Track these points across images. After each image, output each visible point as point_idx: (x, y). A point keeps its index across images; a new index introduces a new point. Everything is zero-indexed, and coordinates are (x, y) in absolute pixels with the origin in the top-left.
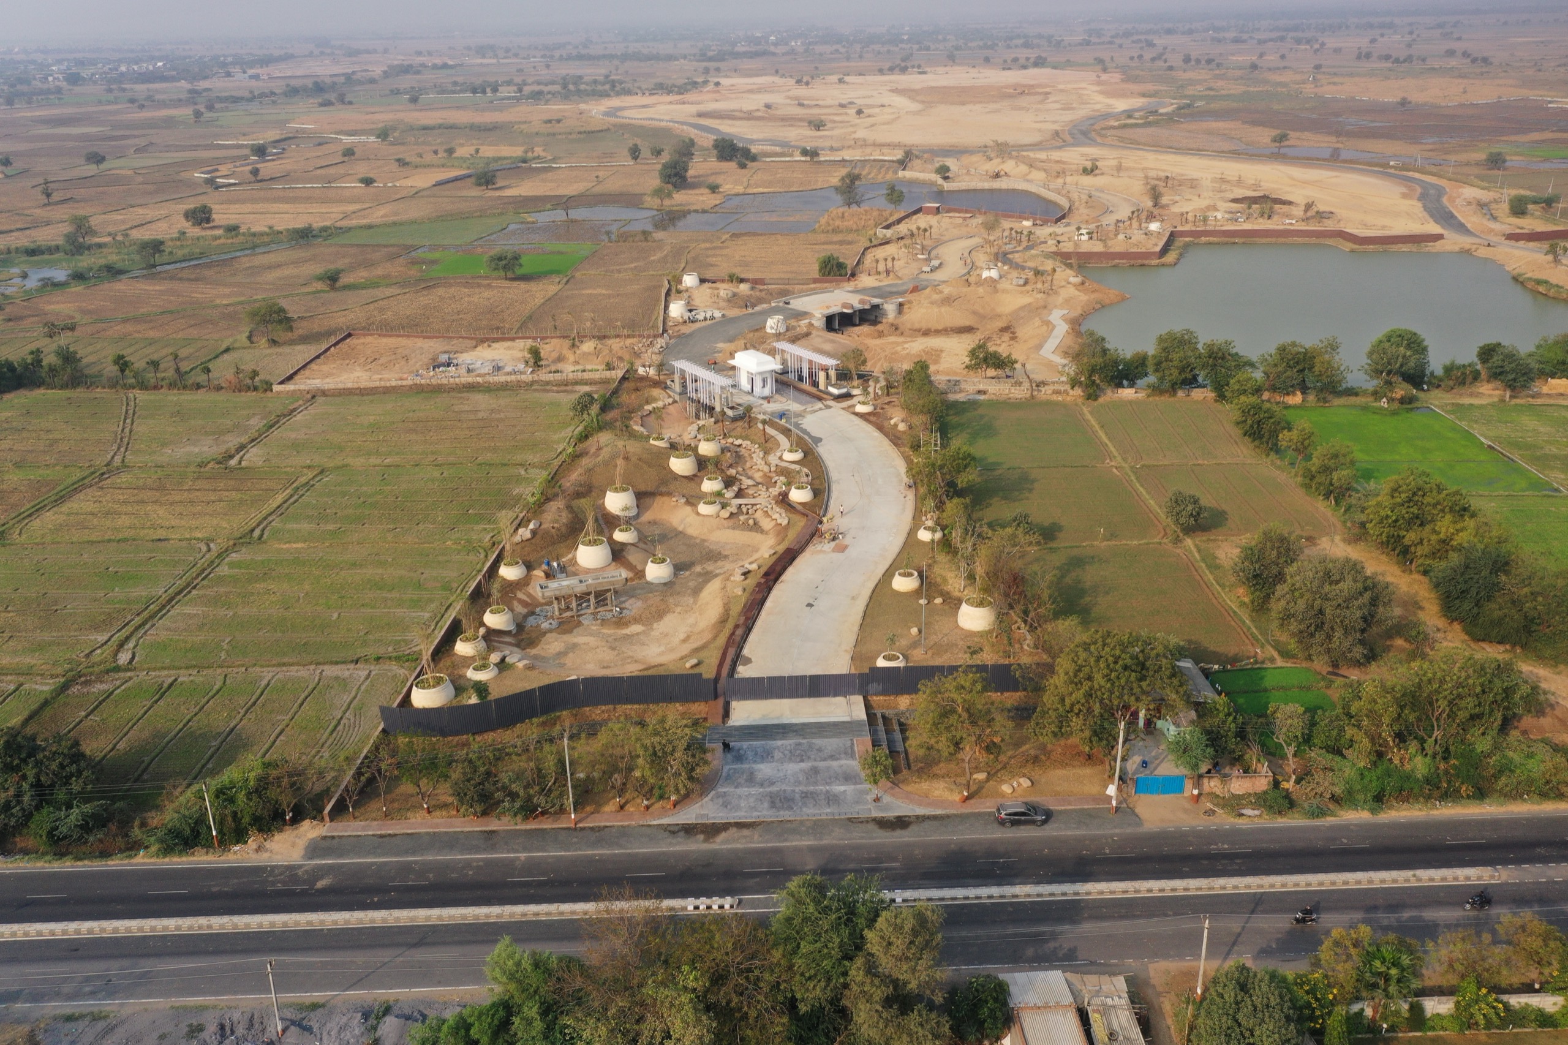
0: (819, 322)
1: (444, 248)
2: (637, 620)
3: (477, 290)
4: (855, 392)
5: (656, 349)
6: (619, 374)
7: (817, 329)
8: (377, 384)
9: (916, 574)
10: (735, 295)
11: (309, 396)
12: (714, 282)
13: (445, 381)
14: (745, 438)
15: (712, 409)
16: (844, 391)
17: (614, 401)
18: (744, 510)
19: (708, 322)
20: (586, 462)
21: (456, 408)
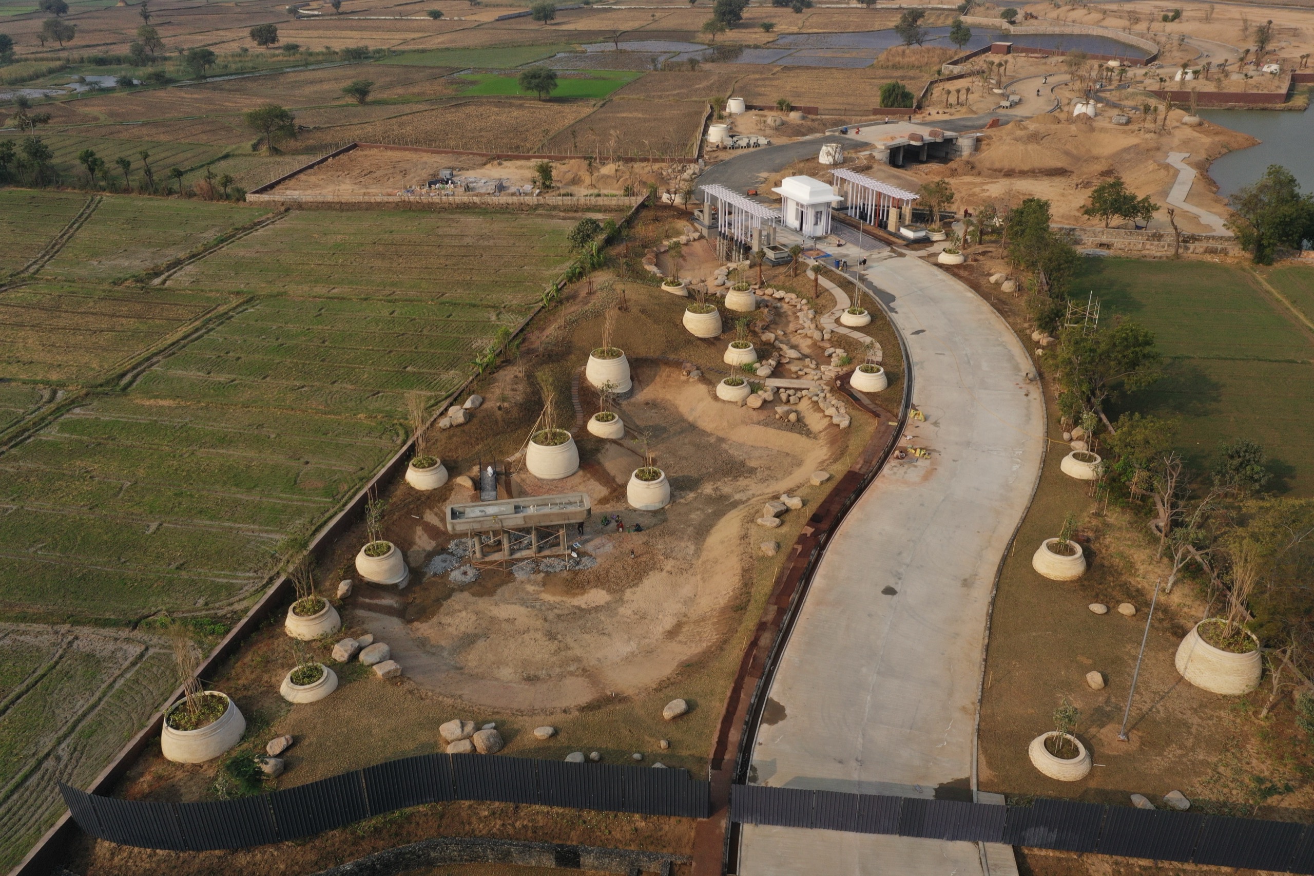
0: (880, 153)
1: (487, 70)
2: (600, 580)
3: (506, 110)
4: (936, 237)
5: (686, 175)
6: (636, 201)
7: (879, 161)
8: (361, 199)
9: (1079, 550)
10: (783, 123)
11: (282, 209)
12: (761, 109)
13: (436, 199)
14: (789, 290)
15: (747, 249)
16: (922, 234)
17: (624, 233)
18: (784, 396)
19: (751, 150)
20: (570, 311)
21: (440, 231)
